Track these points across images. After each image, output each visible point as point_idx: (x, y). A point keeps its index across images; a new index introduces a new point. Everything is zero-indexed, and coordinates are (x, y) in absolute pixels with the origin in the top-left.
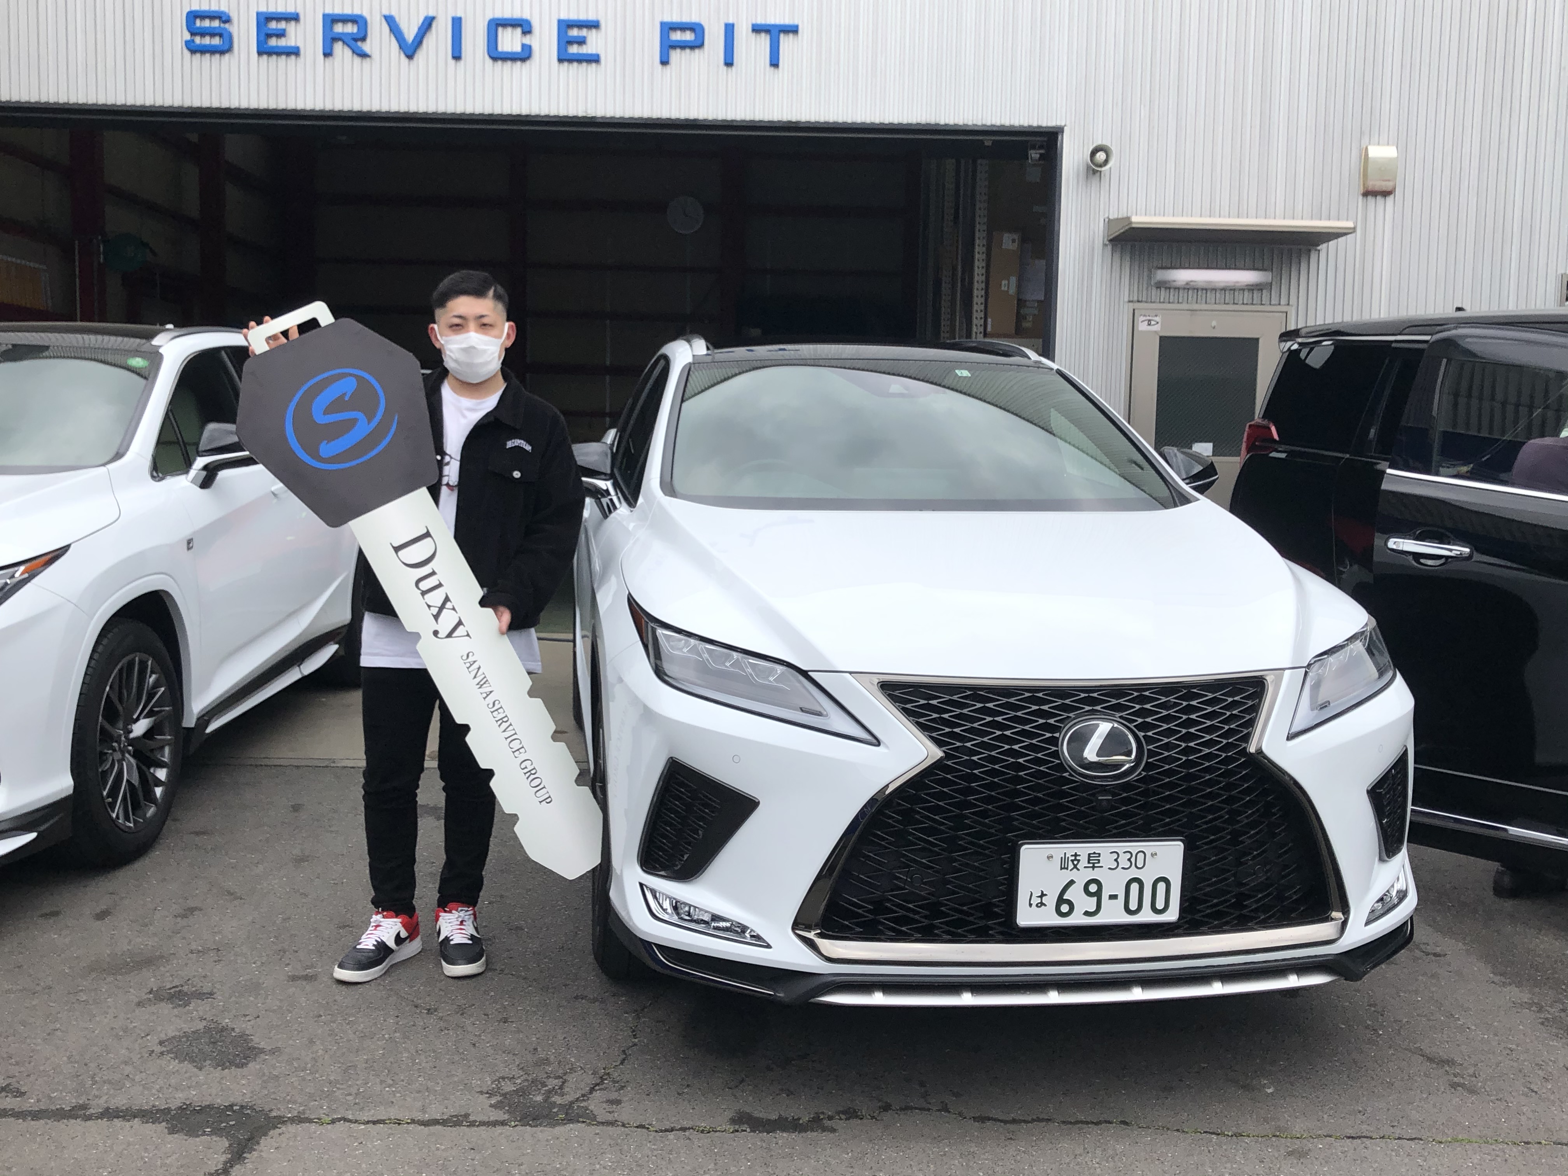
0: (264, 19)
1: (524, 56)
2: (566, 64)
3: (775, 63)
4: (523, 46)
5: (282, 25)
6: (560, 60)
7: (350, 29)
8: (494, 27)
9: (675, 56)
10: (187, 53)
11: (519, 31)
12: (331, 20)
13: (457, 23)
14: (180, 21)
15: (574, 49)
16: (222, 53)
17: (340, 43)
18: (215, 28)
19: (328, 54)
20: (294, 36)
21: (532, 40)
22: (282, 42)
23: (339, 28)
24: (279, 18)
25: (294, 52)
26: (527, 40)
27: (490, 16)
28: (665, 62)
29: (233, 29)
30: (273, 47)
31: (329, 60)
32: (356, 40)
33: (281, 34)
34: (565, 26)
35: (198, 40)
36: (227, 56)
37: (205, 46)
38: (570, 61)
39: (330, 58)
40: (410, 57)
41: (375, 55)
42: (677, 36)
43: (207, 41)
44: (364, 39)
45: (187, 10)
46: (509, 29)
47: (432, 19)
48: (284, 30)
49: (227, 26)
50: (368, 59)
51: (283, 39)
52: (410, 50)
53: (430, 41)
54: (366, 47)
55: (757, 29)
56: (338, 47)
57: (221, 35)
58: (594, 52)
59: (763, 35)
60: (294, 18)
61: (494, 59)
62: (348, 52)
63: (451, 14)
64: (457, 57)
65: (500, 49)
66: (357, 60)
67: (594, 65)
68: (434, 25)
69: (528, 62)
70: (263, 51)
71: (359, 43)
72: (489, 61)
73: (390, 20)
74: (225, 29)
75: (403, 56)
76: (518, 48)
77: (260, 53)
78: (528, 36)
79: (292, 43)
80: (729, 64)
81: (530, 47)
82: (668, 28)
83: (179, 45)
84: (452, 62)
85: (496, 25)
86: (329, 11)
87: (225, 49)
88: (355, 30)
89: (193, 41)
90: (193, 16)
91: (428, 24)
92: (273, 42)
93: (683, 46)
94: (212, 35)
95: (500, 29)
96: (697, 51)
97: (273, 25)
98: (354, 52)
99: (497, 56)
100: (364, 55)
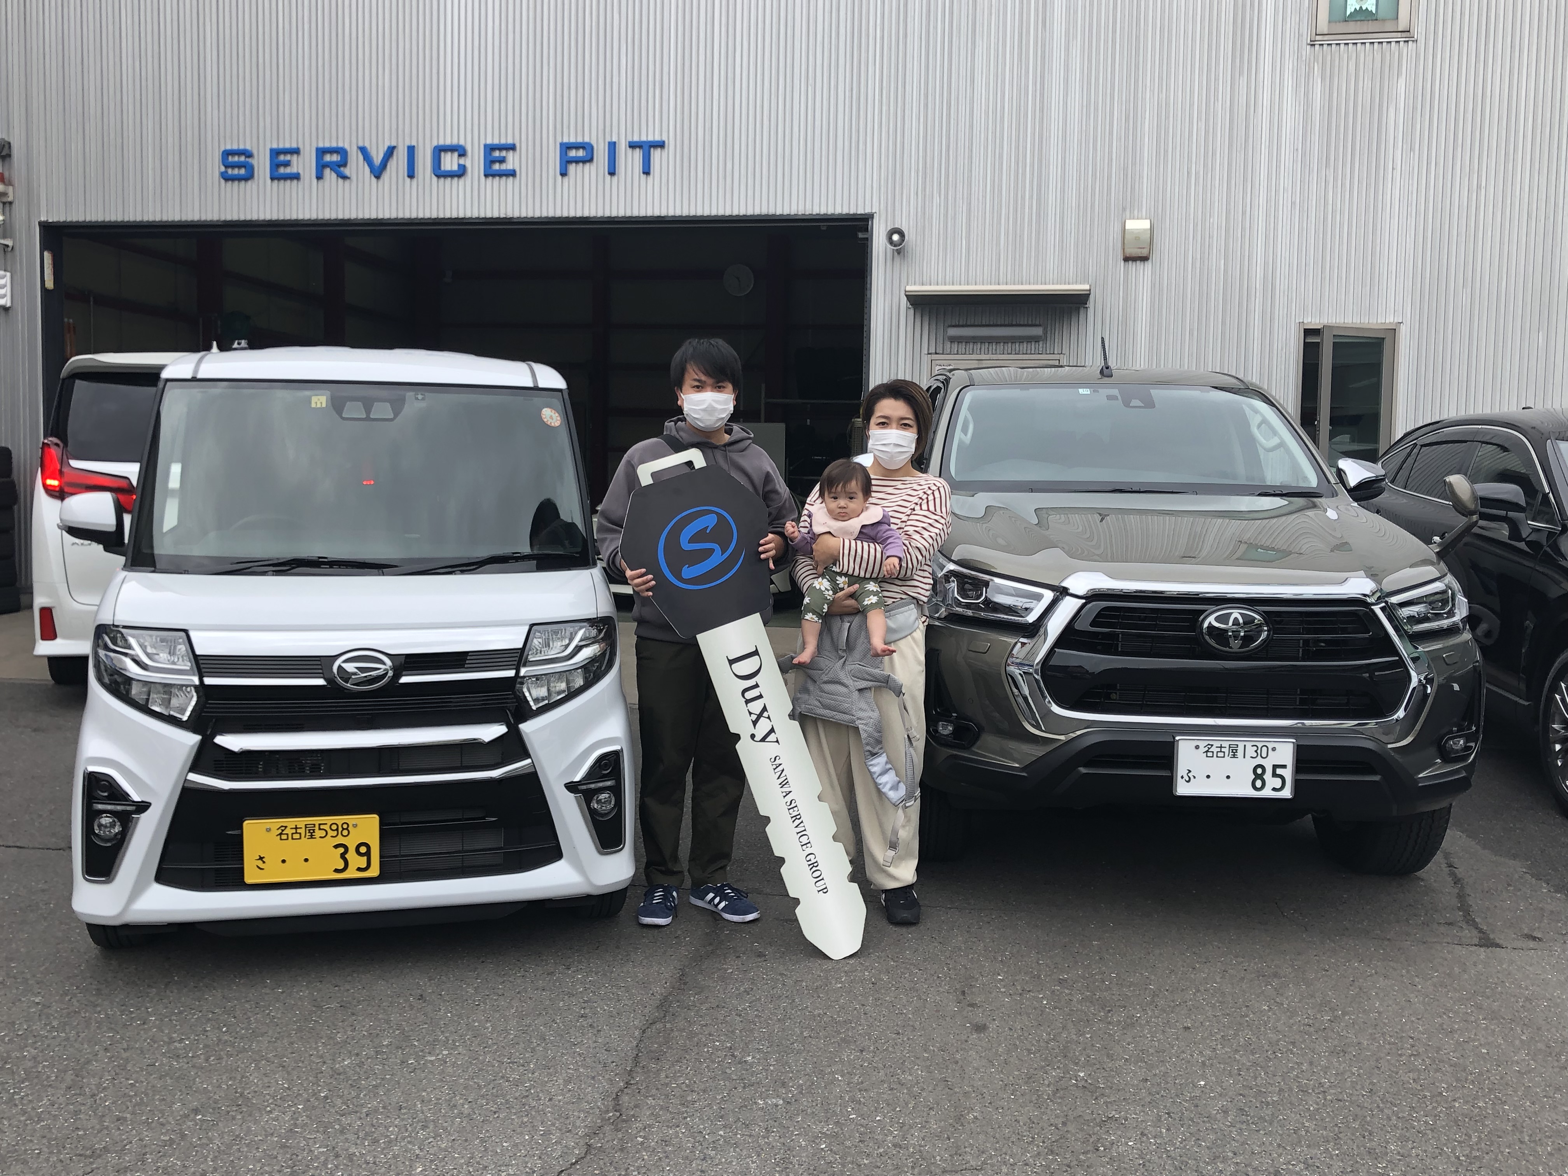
0: (275, 153)
1: (461, 173)
2: (491, 178)
3: (647, 172)
4: (459, 165)
5: (288, 157)
6: (486, 176)
7: (335, 158)
8: (437, 151)
9: (572, 168)
10: (223, 181)
11: (456, 154)
12: (322, 152)
13: (411, 150)
14: (217, 157)
15: (496, 167)
16: (246, 180)
17: (328, 169)
18: (241, 162)
19: (319, 177)
20: (297, 165)
21: (467, 162)
22: (288, 170)
23: (328, 158)
24: (286, 152)
25: (296, 177)
26: (462, 161)
27: (435, 143)
28: (564, 174)
29: (254, 162)
30: (281, 174)
31: (321, 182)
32: (339, 166)
33: (287, 164)
34: (490, 149)
35: (230, 171)
36: (250, 182)
37: (236, 175)
38: (493, 176)
39: (321, 180)
40: (378, 177)
41: (354, 177)
42: (573, 153)
43: (236, 171)
44: (345, 165)
45: (222, 149)
46: (449, 154)
47: (394, 147)
48: (290, 161)
49: (249, 160)
50: (348, 180)
51: (289, 168)
52: (378, 172)
53: (392, 164)
54: (346, 171)
55: (633, 146)
56: (327, 171)
57: (245, 167)
58: (511, 168)
59: (638, 150)
60: (296, 152)
61: (438, 176)
62: (334, 175)
63: (408, 143)
64: (411, 176)
65: (442, 168)
66: (340, 181)
67: (511, 178)
68: (395, 153)
69: (463, 178)
70: (275, 178)
71: (342, 169)
72: (435, 179)
73: (363, 150)
74: (249, 162)
75: (373, 177)
76: (455, 168)
77: (272, 179)
78: (463, 158)
79: (295, 170)
80: (612, 173)
81: (464, 166)
82: (566, 147)
83: (217, 174)
84: (408, 180)
85: (439, 151)
86: (321, 145)
87: (249, 177)
88: (339, 159)
89: (226, 172)
90: (227, 154)
91: (391, 151)
92: (282, 170)
93: (577, 161)
94: (240, 167)
95: (442, 154)
96: (588, 165)
97: (282, 158)
98: (338, 176)
99: (440, 174)
100: (345, 177)
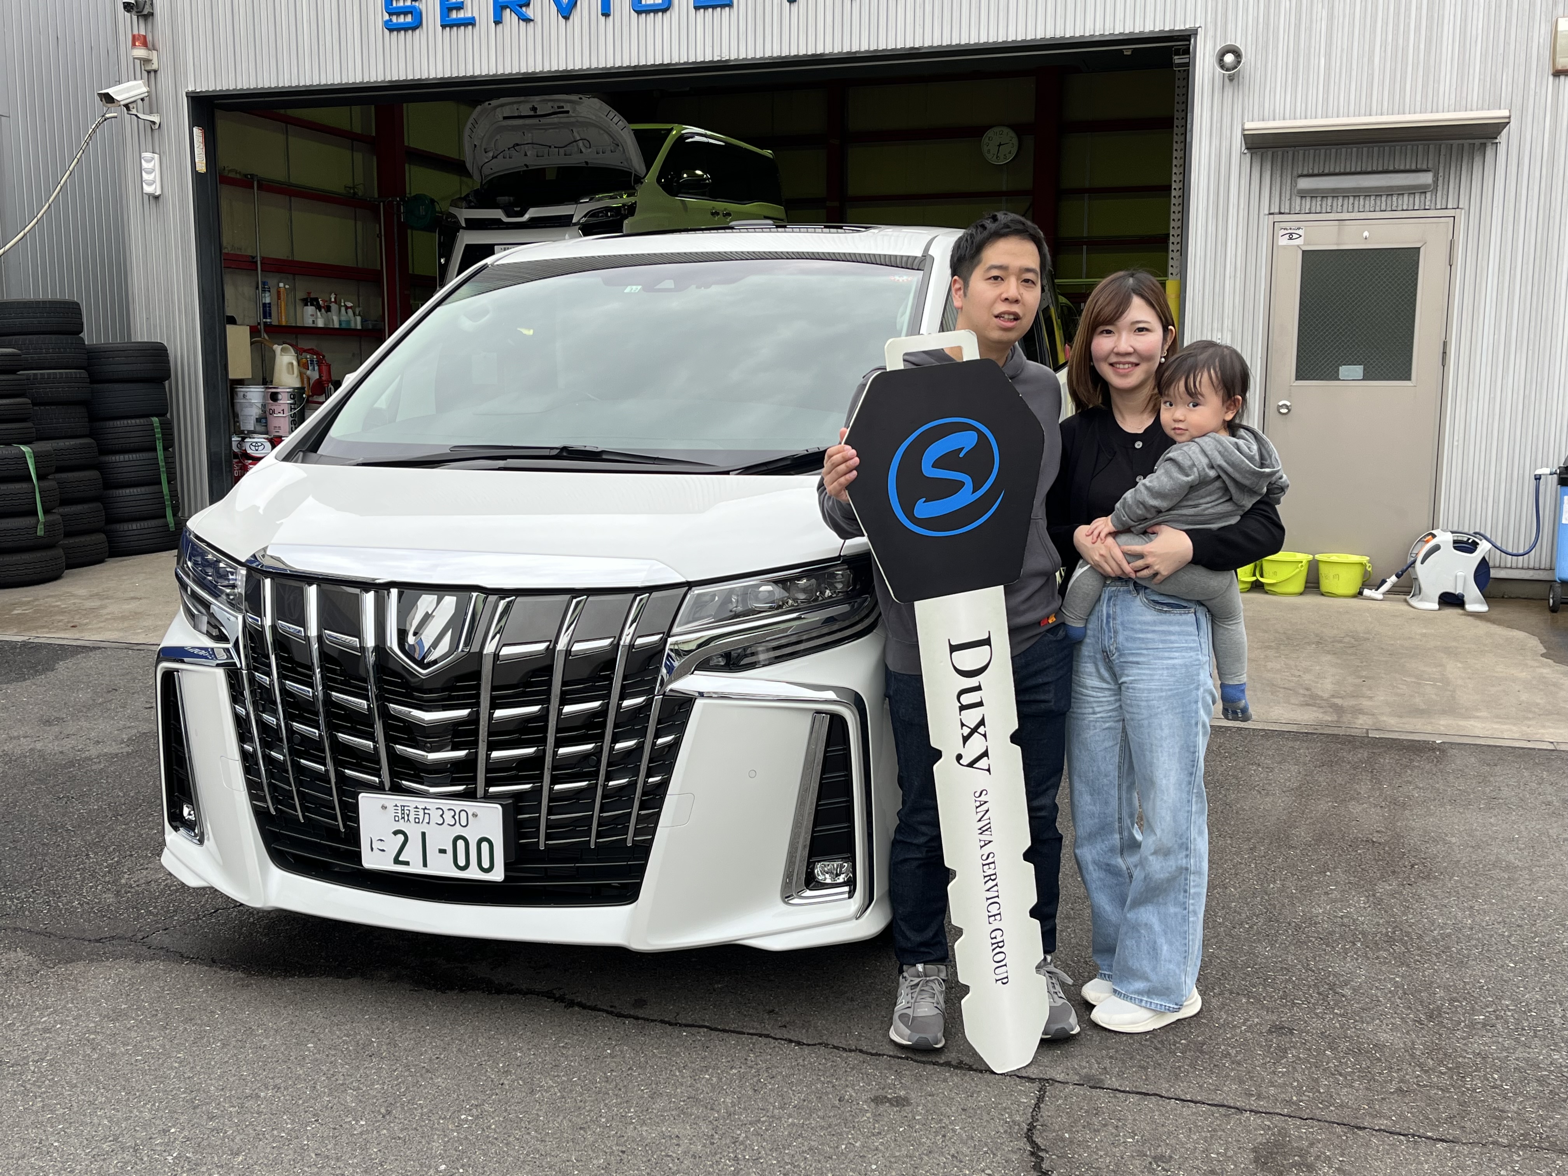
1: (666, 6)
2: (702, 11)
6: (697, 8)
10: (386, 32)
14: (380, 3)
16: (414, 29)
17: (508, 10)
18: (407, 7)
20: (471, 7)
22: (461, 14)
25: (470, 23)
28: (792, 0)
29: (421, 5)
30: (455, 19)
31: (499, 27)
32: (521, 7)
33: (460, 6)
35: (394, 19)
36: (417, 31)
37: (400, 24)
38: (706, 7)
39: (501, 25)
40: (566, 18)
41: (538, 19)
43: (401, 19)
44: (527, 5)
48: (462, 3)
49: (416, 4)
50: (532, 23)
51: (462, 11)
52: (566, 11)
54: (529, 12)
56: (507, 14)
57: (411, 13)
61: (639, 13)
62: (515, 18)
64: (606, 14)
65: (643, 2)
66: (523, 25)
67: (727, 9)
69: (668, 13)
70: (447, 25)
71: (524, 9)
72: (634, 15)
74: (414, 7)
75: (560, 18)
77: (443, 27)
79: (469, 15)
83: (380, 24)
84: (602, 19)
87: (416, 26)
89: (391, 20)
92: (454, 15)
94: (405, 14)
98: (519, 18)
99: (641, 10)
100: (528, 20)
